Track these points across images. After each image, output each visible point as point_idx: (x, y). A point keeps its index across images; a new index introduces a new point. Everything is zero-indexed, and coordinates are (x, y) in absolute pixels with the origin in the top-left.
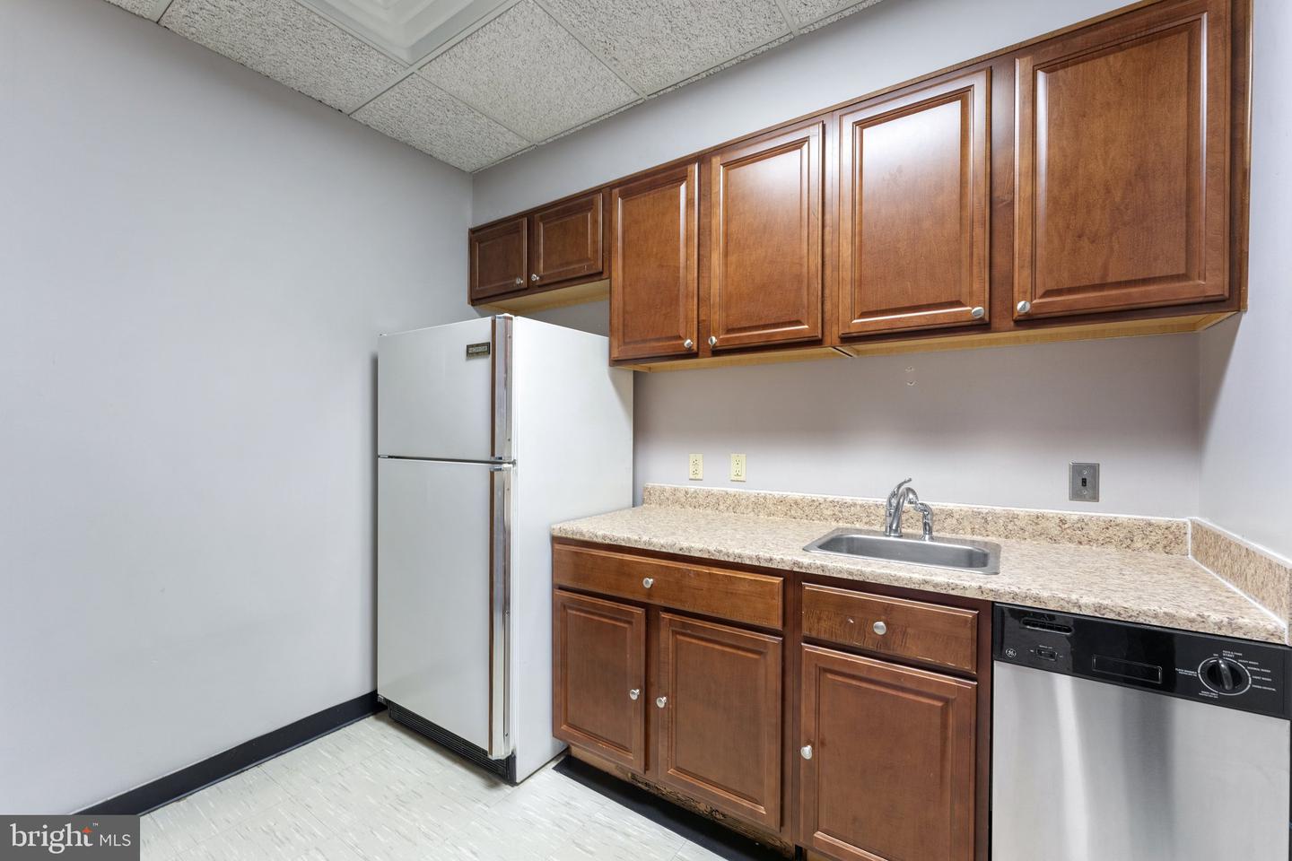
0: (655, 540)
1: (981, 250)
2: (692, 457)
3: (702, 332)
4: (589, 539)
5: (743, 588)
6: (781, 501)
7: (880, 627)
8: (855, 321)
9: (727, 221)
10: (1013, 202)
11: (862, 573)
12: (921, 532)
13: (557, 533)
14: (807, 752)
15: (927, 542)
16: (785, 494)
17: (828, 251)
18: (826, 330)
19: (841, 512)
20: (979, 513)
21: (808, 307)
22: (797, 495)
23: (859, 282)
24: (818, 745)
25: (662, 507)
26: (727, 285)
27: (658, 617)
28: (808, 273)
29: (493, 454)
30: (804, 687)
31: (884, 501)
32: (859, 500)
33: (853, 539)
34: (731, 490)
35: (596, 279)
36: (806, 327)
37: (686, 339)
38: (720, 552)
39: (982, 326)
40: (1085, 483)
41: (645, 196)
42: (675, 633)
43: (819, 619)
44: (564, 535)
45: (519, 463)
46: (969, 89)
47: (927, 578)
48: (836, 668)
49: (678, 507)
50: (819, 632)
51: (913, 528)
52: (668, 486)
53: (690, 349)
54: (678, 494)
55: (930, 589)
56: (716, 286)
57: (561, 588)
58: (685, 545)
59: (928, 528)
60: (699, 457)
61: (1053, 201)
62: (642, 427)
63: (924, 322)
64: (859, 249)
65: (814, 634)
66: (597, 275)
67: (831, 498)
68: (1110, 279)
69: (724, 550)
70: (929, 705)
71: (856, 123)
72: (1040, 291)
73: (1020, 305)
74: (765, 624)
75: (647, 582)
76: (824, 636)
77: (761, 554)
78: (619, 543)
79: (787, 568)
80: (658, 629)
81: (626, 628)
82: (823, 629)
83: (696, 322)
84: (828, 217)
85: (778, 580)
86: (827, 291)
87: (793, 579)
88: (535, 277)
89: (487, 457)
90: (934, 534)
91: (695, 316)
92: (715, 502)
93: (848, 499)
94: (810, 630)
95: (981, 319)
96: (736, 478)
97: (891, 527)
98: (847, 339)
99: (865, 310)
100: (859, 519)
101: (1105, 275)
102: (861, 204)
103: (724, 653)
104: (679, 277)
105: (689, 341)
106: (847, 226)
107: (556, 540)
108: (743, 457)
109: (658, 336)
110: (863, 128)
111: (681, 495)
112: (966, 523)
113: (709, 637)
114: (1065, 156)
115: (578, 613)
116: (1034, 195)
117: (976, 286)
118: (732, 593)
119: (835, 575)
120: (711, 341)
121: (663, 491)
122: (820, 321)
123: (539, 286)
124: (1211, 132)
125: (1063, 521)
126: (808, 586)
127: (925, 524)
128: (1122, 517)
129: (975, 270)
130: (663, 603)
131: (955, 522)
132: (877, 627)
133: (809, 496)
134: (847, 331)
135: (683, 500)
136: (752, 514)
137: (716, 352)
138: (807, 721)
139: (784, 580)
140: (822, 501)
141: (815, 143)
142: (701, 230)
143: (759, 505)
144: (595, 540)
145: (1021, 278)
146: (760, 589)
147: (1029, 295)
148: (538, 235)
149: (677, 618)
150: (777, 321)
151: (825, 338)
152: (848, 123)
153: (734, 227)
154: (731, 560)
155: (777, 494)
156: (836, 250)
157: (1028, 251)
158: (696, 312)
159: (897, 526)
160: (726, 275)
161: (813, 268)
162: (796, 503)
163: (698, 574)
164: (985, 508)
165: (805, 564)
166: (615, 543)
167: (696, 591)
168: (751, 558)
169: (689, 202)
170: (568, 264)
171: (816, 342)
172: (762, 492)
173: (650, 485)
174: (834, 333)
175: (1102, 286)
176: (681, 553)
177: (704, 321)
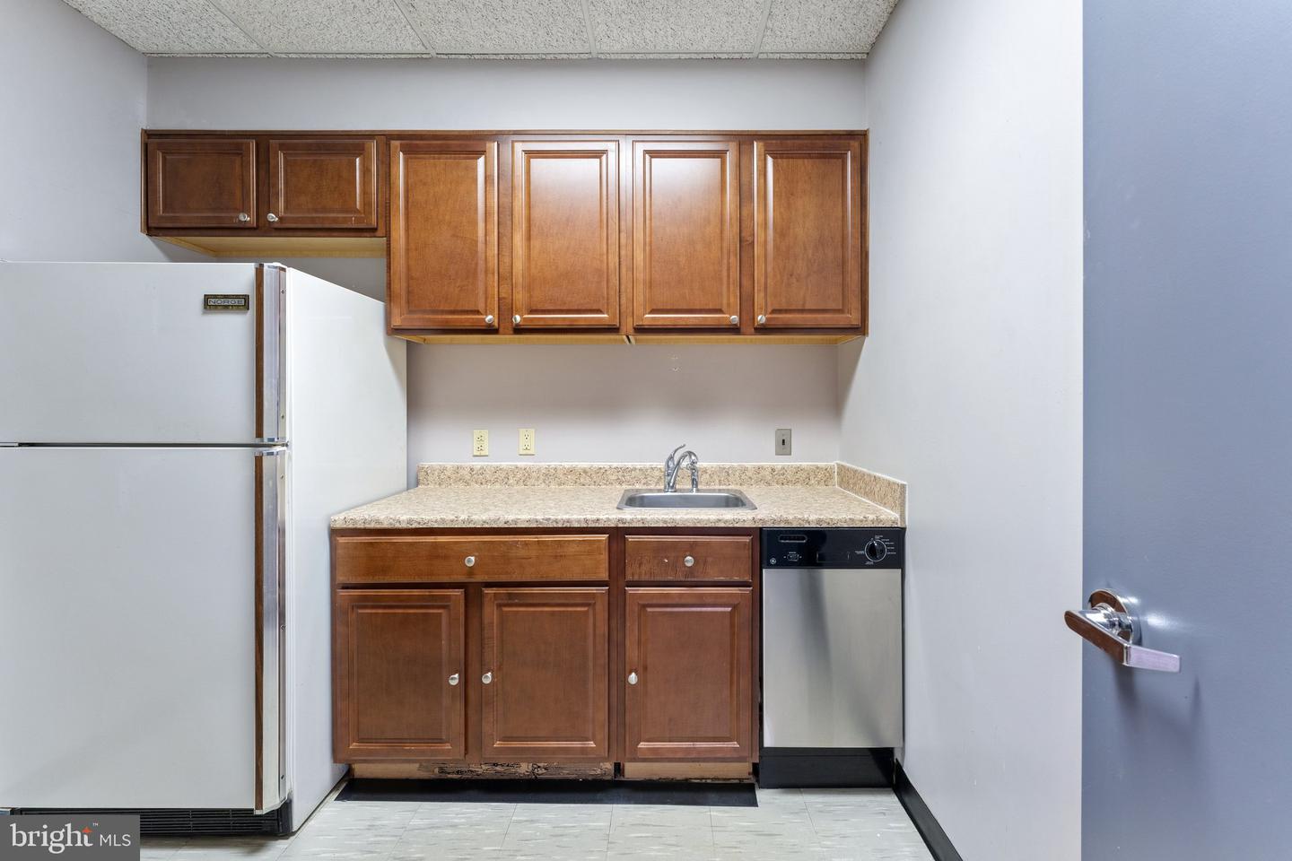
0: (475, 517)
1: (735, 274)
2: (477, 433)
3: (506, 309)
4: (390, 527)
5: (572, 550)
6: (571, 471)
7: (689, 561)
8: (647, 316)
9: (529, 206)
10: (753, 242)
11: (674, 520)
12: (690, 487)
13: (339, 525)
14: (633, 678)
15: (694, 493)
16: (575, 464)
17: (623, 253)
18: (622, 321)
19: (624, 476)
20: (724, 468)
21: (608, 299)
22: (585, 465)
23: (651, 284)
24: (643, 671)
25: (443, 486)
26: (529, 268)
27: (481, 595)
28: (608, 269)
29: (259, 434)
30: (628, 624)
31: (662, 465)
32: (638, 465)
33: (643, 497)
34: (521, 464)
35: (366, 234)
36: (606, 316)
37: (487, 315)
38: (548, 520)
39: (734, 330)
40: (784, 445)
41: (434, 158)
42: (500, 606)
43: (640, 565)
44: (351, 526)
45: (294, 445)
46: (724, 152)
47: (721, 517)
48: (655, 602)
49: (461, 486)
50: (640, 575)
51: (684, 485)
52: (449, 465)
53: (490, 325)
54: (462, 472)
55: (722, 525)
56: (519, 266)
57: (346, 587)
58: (510, 517)
59: (694, 482)
60: (485, 433)
61: (776, 247)
62: (416, 402)
63: (697, 322)
64: (650, 257)
65: (636, 578)
66: (371, 231)
67: (615, 465)
68: (806, 308)
69: (552, 517)
70: (722, 612)
71: (646, 152)
72: (769, 310)
73: (759, 318)
74: (593, 578)
75: (470, 561)
76: (645, 578)
77: (589, 517)
78: (430, 525)
79: (613, 525)
80: (481, 606)
81: (440, 613)
82: (643, 573)
83: (496, 299)
84: (623, 223)
85: (604, 537)
86: (623, 287)
87: (618, 534)
88: (272, 217)
89: (252, 439)
90: (699, 487)
91: (496, 293)
92: (504, 477)
93: (629, 465)
94: (633, 575)
95: (736, 325)
96: (525, 452)
97: (669, 484)
98: (640, 330)
99: (655, 308)
100: (638, 481)
101: (804, 305)
102: (651, 219)
103: (553, 613)
104: (476, 252)
105: (490, 317)
106: (639, 235)
107: (335, 533)
108: (532, 432)
109: (452, 309)
110: (652, 157)
111: (466, 473)
112: (715, 477)
113: (538, 602)
114: (783, 219)
115: (374, 611)
116: (766, 241)
117: (732, 300)
118: (561, 556)
119: (652, 526)
120: (515, 319)
121: (443, 470)
122: (618, 312)
123: (276, 229)
124: (853, 225)
125: (773, 470)
126: (631, 538)
127: (693, 480)
128: (804, 464)
129: (732, 289)
130: (486, 579)
131: (708, 476)
132: (687, 561)
133: (596, 465)
134: (641, 323)
135: (468, 477)
136: (543, 485)
137: (518, 330)
138: (632, 653)
139: (609, 537)
140: (607, 467)
141: (612, 156)
142: (501, 209)
143: (549, 476)
144: (397, 526)
145: (759, 298)
146: (588, 548)
147: (763, 312)
148: (277, 166)
149: (502, 591)
150: (580, 308)
151: (622, 327)
152: (640, 148)
153: (536, 213)
154: (560, 526)
155: (567, 465)
156: (630, 253)
157: (763, 281)
158: (496, 290)
159: (674, 483)
160: (529, 257)
161: (611, 265)
162: (585, 472)
163: (526, 544)
164: (727, 465)
165: (628, 520)
166: (425, 526)
167: (523, 560)
168: (579, 521)
169: (487, 178)
170: (325, 210)
171: (613, 330)
172: (553, 464)
173: (426, 464)
174: (628, 325)
175: (802, 311)
176: (506, 526)
177: (504, 298)
